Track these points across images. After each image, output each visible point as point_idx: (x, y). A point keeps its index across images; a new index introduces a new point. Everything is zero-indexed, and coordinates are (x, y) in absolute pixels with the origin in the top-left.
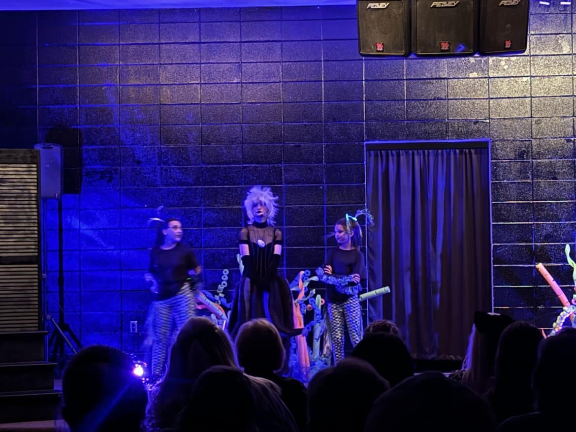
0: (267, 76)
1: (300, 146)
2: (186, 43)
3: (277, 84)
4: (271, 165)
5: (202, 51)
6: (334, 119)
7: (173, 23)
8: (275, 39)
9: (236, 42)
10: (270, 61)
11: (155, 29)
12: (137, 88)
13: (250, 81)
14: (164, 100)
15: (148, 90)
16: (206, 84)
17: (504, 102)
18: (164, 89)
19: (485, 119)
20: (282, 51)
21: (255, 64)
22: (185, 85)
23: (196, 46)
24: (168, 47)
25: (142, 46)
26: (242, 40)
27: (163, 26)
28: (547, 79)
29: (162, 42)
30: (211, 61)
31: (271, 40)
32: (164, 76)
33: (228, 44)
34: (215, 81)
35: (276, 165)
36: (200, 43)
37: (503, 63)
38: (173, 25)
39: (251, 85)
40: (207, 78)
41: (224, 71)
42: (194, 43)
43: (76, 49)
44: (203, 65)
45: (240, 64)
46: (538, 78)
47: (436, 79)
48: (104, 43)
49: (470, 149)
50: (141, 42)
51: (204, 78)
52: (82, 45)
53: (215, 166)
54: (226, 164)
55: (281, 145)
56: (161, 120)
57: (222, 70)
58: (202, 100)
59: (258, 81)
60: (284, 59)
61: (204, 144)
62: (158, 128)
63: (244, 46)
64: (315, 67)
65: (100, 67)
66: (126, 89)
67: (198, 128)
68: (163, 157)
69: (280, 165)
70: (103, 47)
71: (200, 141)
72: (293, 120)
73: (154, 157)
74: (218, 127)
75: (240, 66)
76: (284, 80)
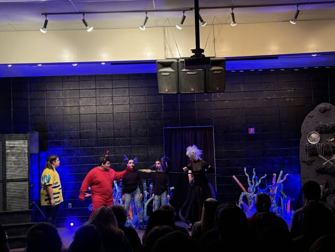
0: (123, 102)
1: (137, 130)
2: (90, 89)
3: (128, 105)
4: (126, 138)
5: (96, 92)
6: (151, 119)
8: (127, 87)
9: (110, 88)
10: (124, 95)
11: (78, 83)
12: (70, 108)
13: (117, 104)
14: (81, 112)
15: (75, 108)
16: (98, 105)
17: (218, 111)
19: (211, 118)
20: (129, 92)
21: (118, 97)
22: (90, 106)
23: (94, 90)
24: (83, 90)
25: (72, 91)
26: (113, 87)
27: (81, 83)
28: (235, 101)
29: (80, 89)
30: (100, 96)
31: (125, 87)
32: (81, 102)
33: (108, 89)
34: (102, 104)
35: (128, 138)
36: (96, 89)
37: (218, 95)
38: (85, 82)
39: (117, 105)
40: (99, 103)
43: (44, 92)
44: (97, 98)
45: (112, 97)
46: (231, 101)
47: (191, 102)
48: (56, 89)
49: (206, 129)
50: (71, 89)
52: (48, 90)
53: (103, 139)
54: (107, 138)
55: (130, 129)
56: (80, 120)
57: (105, 100)
58: (97, 112)
59: (120, 104)
60: (130, 95)
61: (98, 130)
62: (79, 124)
63: (114, 90)
64: (142, 98)
65: (55, 99)
66: (66, 108)
67: (96, 123)
68: (81, 135)
69: (130, 138)
70: (56, 91)
71: (96, 129)
72: (134, 119)
73: (78, 136)
74: (104, 122)
75: (112, 98)
76: (130, 103)
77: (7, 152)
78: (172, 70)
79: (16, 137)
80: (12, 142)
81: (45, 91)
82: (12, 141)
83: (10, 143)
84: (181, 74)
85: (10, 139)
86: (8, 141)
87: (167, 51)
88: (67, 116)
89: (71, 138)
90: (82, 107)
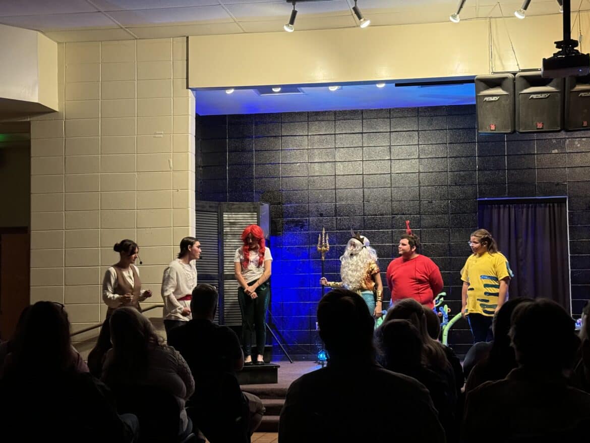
0: (409, 154)
1: (432, 202)
2: (353, 133)
3: (416, 160)
4: (412, 216)
5: (364, 138)
6: (456, 183)
7: (344, 120)
8: (414, 129)
9: (387, 132)
10: (411, 144)
11: (333, 124)
12: (320, 165)
13: (397, 158)
14: (338, 173)
15: (328, 165)
16: (366, 161)
17: (577, 170)
18: (338, 165)
19: (564, 182)
20: (419, 138)
21: (400, 147)
22: (353, 162)
23: (360, 135)
24: (341, 136)
25: (323, 136)
26: (392, 130)
27: (338, 123)
29: (337, 133)
30: (370, 145)
31: (412, 129)
32: (339, 156)
33: (382, 134)
34: (373, 159)
35: (415, 216)
36: (362, 133)
37: (576, 143)
38: (345, 121)
39: (398, 161)
40: (367, 157)
41: (379, 152)
42: (358, 133)
43: (279, 139)
44: (364, 148)
45: (390, 146)
47: (528, 154)
48: (298, 134)
49: (553, 203)
50: (322, 133)
51: (365, 156)
52: (284, 136)
53: (373, 216)
54: (381, 215)
55: (419, 202)
56: (337, 186)
57: (377, 151)
58: (364, 171)
59: (403, 158)
60: (420, 143)
61: (366, 202)
62: (334, 191)
63: (393, 135)
64: (441, 147)
65: (295, 151)
66: (313, 164)
67: (361, 190)
68: (338, 210)
69: (418, 216)
70: (297, 137)
71: (362, 199)
72: (427, 185)
73: (332, 211)
74: (375, 190)
75: (390, 148)
76: (421, 157)
77: (225, 231)
78: (504, 93)
79: (239, 207)
80: (234, 216)
81: (280, 137)
82: (233, 213)
83: (230, 216)
84: (519, 99)
85: (230, 210)
86: (227, 213)
87: (495, 60)
88: (316, 178)
89: (321, 215)
90: (339, 164)
